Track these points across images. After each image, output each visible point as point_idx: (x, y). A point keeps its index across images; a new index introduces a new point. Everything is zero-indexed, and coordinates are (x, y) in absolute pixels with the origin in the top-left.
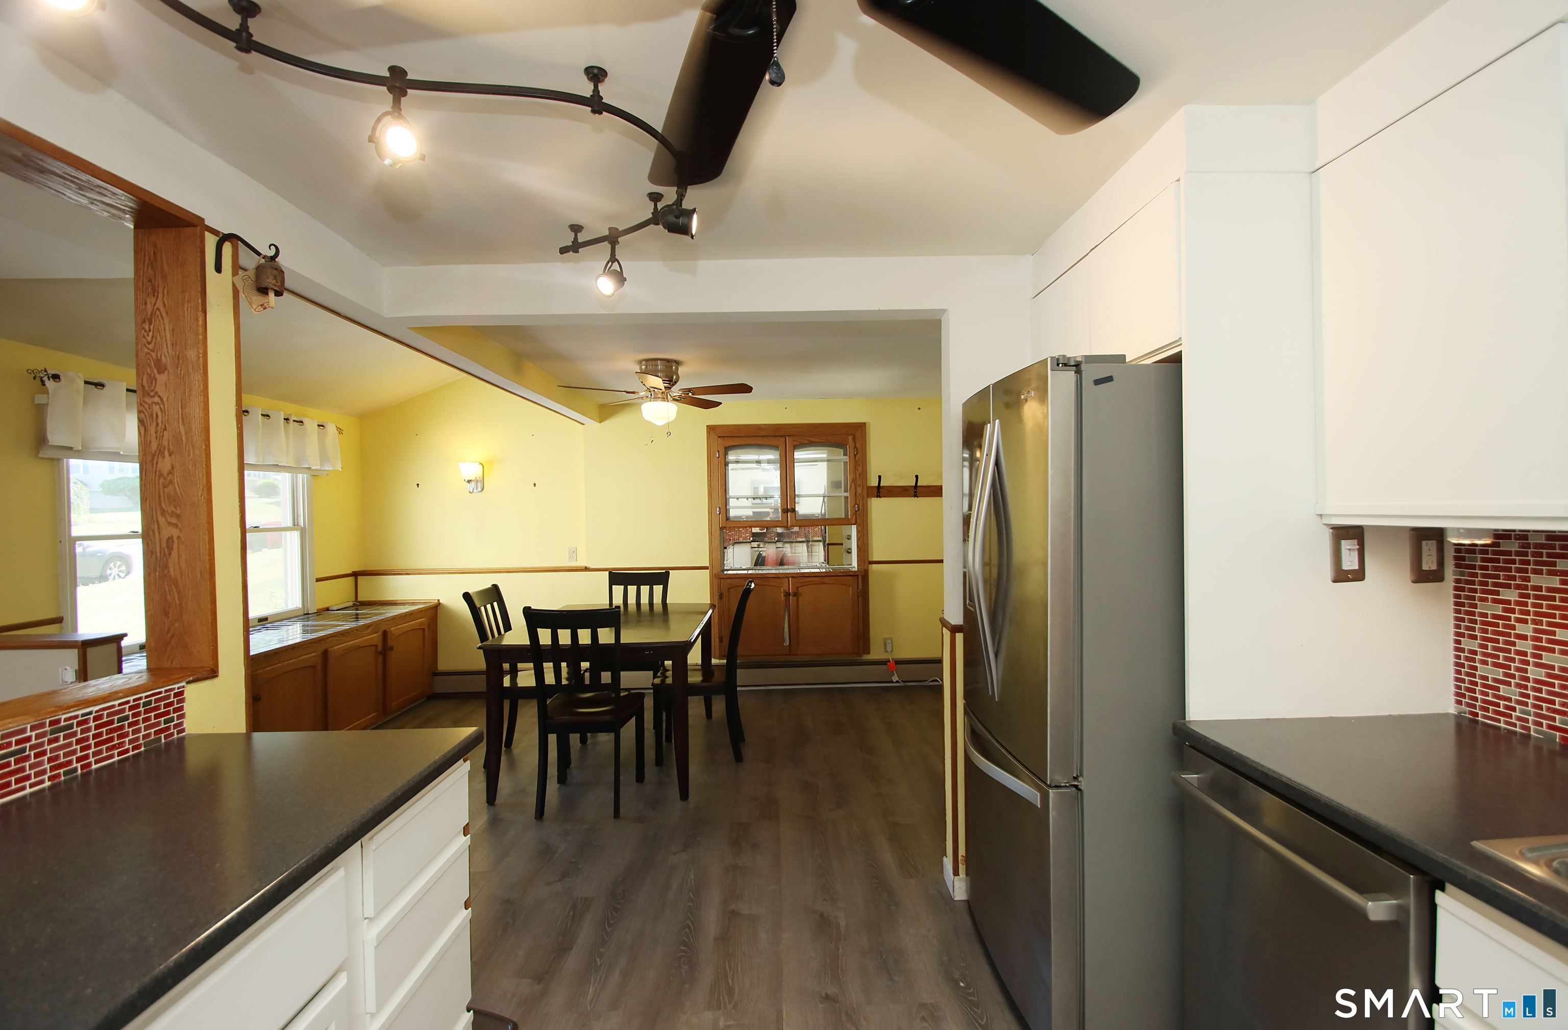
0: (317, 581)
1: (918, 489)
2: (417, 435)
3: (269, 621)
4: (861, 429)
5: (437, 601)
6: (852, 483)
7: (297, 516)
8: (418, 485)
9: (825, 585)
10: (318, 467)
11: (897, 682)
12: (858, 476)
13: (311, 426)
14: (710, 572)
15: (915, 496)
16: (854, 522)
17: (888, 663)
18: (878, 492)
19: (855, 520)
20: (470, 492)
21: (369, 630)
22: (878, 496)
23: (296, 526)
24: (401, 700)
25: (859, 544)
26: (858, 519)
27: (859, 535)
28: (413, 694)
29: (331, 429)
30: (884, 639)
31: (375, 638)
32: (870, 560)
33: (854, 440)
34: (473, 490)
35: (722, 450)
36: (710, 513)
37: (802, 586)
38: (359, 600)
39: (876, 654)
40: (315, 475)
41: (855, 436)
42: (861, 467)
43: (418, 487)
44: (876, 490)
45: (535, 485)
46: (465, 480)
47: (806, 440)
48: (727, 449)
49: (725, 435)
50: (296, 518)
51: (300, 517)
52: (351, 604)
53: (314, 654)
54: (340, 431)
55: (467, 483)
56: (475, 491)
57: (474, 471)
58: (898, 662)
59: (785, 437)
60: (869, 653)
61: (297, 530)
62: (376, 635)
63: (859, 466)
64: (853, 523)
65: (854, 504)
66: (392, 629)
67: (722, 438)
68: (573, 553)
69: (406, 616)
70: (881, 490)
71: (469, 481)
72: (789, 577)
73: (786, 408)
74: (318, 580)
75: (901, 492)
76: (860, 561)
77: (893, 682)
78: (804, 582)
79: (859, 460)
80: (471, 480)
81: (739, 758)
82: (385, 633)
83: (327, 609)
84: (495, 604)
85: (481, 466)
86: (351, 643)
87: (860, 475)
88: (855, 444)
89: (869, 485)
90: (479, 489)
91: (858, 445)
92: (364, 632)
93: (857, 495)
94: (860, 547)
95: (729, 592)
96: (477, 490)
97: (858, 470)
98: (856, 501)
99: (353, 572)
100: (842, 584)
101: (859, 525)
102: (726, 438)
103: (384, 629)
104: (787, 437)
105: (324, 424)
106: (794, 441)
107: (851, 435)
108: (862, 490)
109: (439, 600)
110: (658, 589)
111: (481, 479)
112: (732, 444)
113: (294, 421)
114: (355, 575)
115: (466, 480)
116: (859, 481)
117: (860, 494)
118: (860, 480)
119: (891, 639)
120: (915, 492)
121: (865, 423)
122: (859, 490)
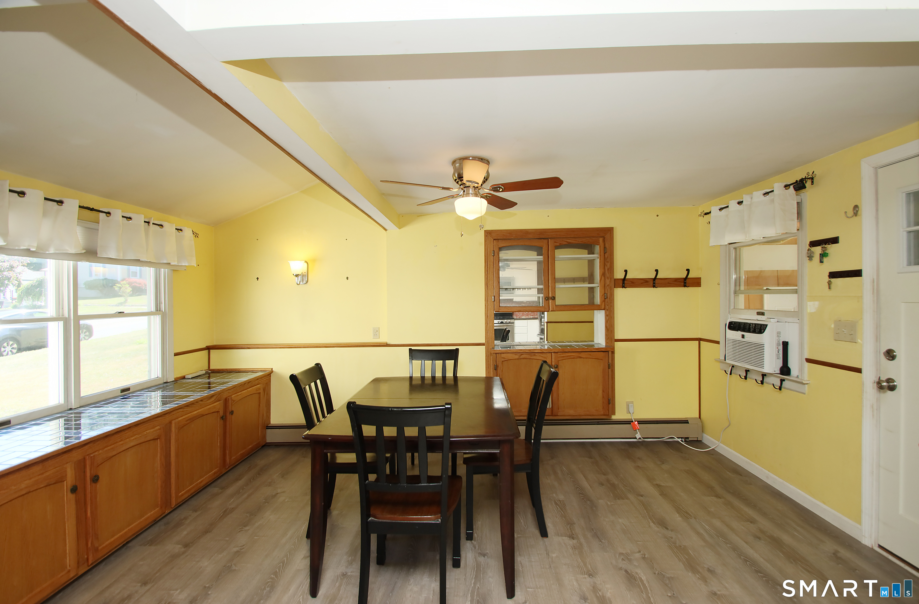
0: (174, 356)
1: (656, 280)
2: (257, 240)
3: (131, 390)
4: (610, 232)
5: (271, 370)
6: (602, 276)
7: (160, 303)
8: (258, 278)
9: (581, 359)
10: (176, 263)
11: (640, 438)
12: (606, 271)
13: (170, 228)
14: (485, 347)
15: (654, 287)
16: (603, 307)
17: (632, 423)
18: (623, 283)
19: (604, 306)
20: (297, 284)
21: (213, 399)
22: (623, 287)
23: (158, 311)
24: (240, 453)
25: (608, 325)
26: (606, 305)
27: (607, 318)
28: (250, 447)
29: (188, 233)
30: (627, 402)
31: (218, 405)
32: (616, 338)
33: (604, 241)
34: (300, 282)
35: (496, 250)
36: (487, 300)
37: (563, 360)
38: (211, 368)
39: (620, 414)
40: (175, 270)
41: (604, 238)
42: (609, 263)
43: (258, 280)
44: (621, 282)
45: (347, 278)
46: (293, 274)
47: (565, 241)
48: (500, 249)
49: (499, 238)
50: (158, 304)
51: (162, 303)
52: (204, 372)
53: (158, 427)
54: (196, 235)
55: (295, 277)
56: (301, 283)
57: (299, 267)
58: (640, 422)
59: (547, 239)
60: (615, 414)
61: (159, 315)
62: (218, 403)
63: (608, 262)
64: (602, 309)
65: (604, 293)
66: (232, 396)
67: (497, 240)
68: (376, 332)
69: (245, 384)
70: (625, 282)
71: (297, 276)
72: (552, 352)
73: (548, 216)
74: (176, 354)
75: (642, 283)
76: (608, 339)
77: (636, 438)
78: (563, 357)
79: (607, 257)
80: (298, 275)
81: (544, 533)
82: (226, 401)
83: (184, 378)
84: (318, 381)
85: (306, 264)
86: (195, 412)
87: (608, 269)
88: (605, 245)
89: (615, 278)
90: (305, 282)
91: (607, 245)
92: (207, 402)
93: (606, 285)
94: (608, 328)
95: (502, 363)
96: (303, 282)
97: (607, 266)
98: (605, 291)
99: (206, 346)
100: (595, 359)
101: (607, 310)
102: (500, 241)
103: (225, 397)
104: (549, 239)
105: (182, 228)
106: (555, 242)
107: (601, 237)
108: (610, 282)
109: (272, 369)
110: (450, 363)
111: (306, 274)
112: (504, 245)
113: (153, 224)
114: (209, 348)
115: (295, 275)
116: (607, 275)
117: (608, 285)
118: (609, 274)
119: (632, 402)
120: (654, 283)
121: (613, 227)
122: (608, 282)
